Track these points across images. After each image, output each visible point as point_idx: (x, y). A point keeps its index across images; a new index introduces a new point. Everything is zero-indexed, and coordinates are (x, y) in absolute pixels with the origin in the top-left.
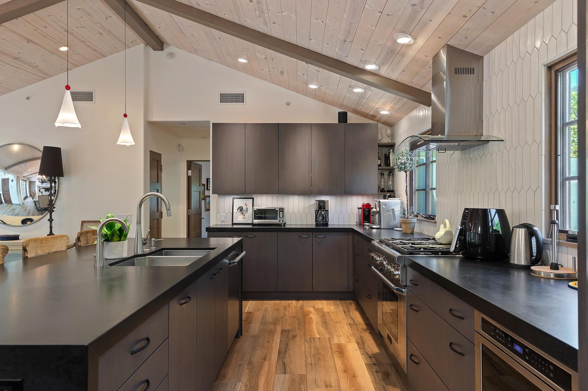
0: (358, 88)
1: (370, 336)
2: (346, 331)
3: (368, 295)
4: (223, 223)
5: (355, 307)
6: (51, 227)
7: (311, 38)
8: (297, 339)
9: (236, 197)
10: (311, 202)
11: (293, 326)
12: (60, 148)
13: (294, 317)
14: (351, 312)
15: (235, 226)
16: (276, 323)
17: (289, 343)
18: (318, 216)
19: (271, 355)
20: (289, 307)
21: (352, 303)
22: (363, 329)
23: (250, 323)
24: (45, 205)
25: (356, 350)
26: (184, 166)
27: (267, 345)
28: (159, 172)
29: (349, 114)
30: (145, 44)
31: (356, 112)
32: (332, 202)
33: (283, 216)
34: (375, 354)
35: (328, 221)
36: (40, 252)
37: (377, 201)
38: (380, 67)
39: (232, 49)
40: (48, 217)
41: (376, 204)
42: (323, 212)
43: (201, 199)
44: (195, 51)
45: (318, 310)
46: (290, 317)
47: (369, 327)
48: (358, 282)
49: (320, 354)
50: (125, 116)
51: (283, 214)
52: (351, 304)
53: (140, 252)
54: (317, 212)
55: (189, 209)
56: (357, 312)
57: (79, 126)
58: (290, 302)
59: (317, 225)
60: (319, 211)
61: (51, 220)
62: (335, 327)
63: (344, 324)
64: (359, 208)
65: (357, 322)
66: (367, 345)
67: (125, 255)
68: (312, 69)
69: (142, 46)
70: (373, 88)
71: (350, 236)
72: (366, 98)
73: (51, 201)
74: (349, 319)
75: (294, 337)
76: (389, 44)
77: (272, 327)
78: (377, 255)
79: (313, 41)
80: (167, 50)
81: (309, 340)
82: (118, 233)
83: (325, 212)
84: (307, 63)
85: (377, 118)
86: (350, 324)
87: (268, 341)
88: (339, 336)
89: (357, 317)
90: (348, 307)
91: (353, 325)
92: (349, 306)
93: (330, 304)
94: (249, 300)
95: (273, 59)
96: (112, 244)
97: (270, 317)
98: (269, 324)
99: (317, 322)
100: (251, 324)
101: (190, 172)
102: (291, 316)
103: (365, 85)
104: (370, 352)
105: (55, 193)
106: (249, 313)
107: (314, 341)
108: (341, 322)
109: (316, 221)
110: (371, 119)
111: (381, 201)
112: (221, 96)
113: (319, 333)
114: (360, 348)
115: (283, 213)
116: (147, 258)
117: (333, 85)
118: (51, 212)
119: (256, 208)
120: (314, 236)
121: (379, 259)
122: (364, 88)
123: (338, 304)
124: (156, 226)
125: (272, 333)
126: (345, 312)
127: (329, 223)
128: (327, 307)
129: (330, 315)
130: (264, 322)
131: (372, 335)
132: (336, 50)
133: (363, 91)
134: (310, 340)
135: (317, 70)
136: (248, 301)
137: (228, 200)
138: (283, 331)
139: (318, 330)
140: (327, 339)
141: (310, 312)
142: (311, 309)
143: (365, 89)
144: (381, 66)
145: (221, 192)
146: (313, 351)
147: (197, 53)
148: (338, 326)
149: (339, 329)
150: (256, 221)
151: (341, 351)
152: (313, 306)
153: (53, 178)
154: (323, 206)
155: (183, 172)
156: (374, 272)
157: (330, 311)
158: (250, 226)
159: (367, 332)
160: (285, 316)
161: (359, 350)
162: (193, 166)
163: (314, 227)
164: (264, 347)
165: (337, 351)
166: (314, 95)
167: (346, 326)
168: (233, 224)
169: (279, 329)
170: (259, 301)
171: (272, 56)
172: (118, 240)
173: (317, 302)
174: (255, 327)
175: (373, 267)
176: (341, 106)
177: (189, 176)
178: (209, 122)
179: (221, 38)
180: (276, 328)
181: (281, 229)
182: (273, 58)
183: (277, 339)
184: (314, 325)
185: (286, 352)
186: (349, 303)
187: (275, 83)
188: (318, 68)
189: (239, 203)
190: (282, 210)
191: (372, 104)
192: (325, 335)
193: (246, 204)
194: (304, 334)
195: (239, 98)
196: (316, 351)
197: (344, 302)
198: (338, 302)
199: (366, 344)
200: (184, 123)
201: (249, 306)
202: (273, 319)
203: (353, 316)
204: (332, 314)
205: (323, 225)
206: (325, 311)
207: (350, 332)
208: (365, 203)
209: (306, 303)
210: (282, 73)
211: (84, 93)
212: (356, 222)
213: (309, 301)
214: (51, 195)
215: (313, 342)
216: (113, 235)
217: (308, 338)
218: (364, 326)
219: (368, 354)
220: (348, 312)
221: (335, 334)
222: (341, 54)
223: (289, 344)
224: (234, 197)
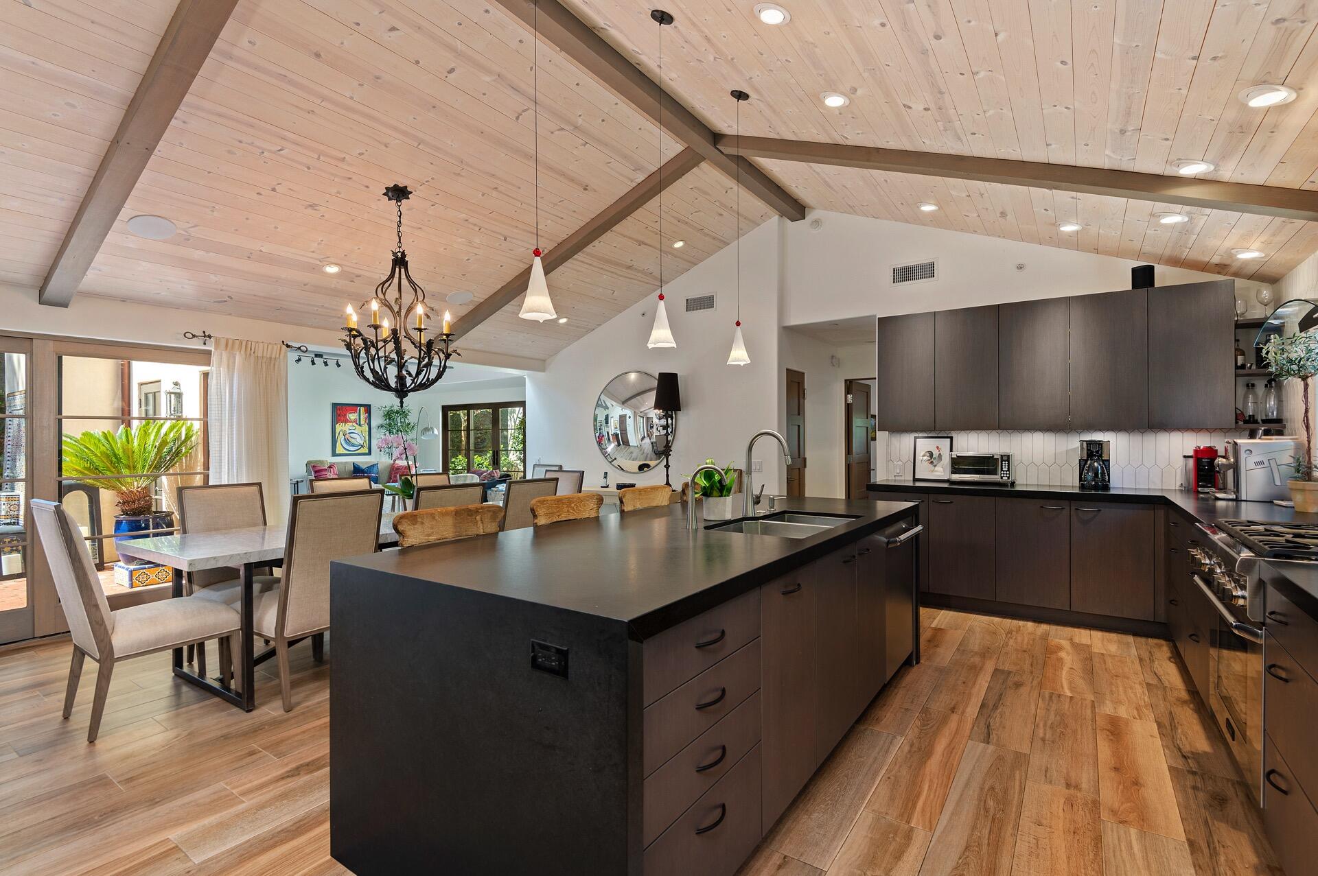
0: (1171, 216)
1: (1195, 716)
2: (1136, 696)
3: (1192, 633)
4: (897, 478)
5: (1169, 655)
6: (668, 476)
7: (1050, 143)
8: (1024, 691)
9: (921, 435)
10: (1073, 444)
11: (1019, 667)
12: (677, 374)
13: (1025, 651)
14: (1156, 663)
15: (918, 484)
16: (986, 654)
17: (1006, 693)
18: (1085, 471)
19: (966, 706)
20: (1017, 633)
21: (1162, 645)
22: (1178, 699)
23: (937, 646)
24: (661, 448)
25: (1151, 736)
26: (842, 388)
27: (961, 688)
28: (801, 400)
29: (1158, 269)
30: (780, 215)
31: (1175, 262)
32: (1118, 445)
33: (1009, 468)
34: (1199, 754)
35: (1109, 481)
36: (639, 506)
37: (1229, 443)
38: (1217, 166)
39: (908, 194)
40: (664, 463)
41: (1229, 449)
42: (1096, 464)
43: (869, 439)
44: (851, 209)
45: (1077, 647)
46: (1016, 650)
47: (1195, 699)
48: (1176, 605)
49: (1066, 726)
50: (738, 324)
51: (1009, 466)
52: (1160, 646)
53: (750, 515)
54: (1083, 463)
55: (848, 454)
56: (1172, 664)
57: (674, 345)
58: (1021, 623)
59: (1082, 487)
60: (1086, 461)
61: (667, 466)
62: (1111, 684)
63: (1135, 683)
64: (1185, 457)
65: (1166, 684)
66: (1182, 732)
67: (728, 516)
68: (1063, 197)
69: (776, 218)
70: (1208, 211)
71: (1161, 513)
72: (1197, 230)
73: (668, 442)
74: (1147, 674)
75: (1018, 685)
76: (1231, 114)
77: (977, 659)
78: (1207, 553)
79: (1053, 146)
80: (810, 217)
81: (1047, 696)
82: (718, 485)
83: (1101, 463)
84: (1050, 188)
85: (1232, 270)
86: (1148, 684)
87: (964, 683)
88: (1117, 703)
89: (1168, 674)
90: (1150, 652)
91: (1156, 686)
92: (1155, 650)
93: (1109, 641)
94: (942, 609)
95: (982, 195)
96: (711, 499)
97: (975, 644)
98: (972, 654)
99: (1071, 668)
100: (938, 649)
101: (850, 397)
102: (1018, 648)
103: (1188, 208)
104: (1188, 746)
105: (671, 432)
106: (938, 630)
107: (1059, 701)
108: (1128, 678)
109: (1081, 480)
110: (1219, 273)
111: (1239, 441)
112: (894, 273)
113: (1072, 689)
114: (1164, 735)
115: (1009, 464)
116: (759, 524)
117: (1112, 219)
118: (667, 456)
119: (954, 454)
120: (1073, 508)
121: (1208, 562)
122: (1187, 212)
123: (1128, 644)
124: (798, 478)
125: (975, 670)
126: (1141, 660)
127: (1112, 485)
128: (1100, 645)
129: (1104, 661)
130: (962, 648)
131: (1199, 716)
132: (1108, 152)
133: (1186, 219)
134: (1051, 697)
135: (1073, 198)
136: (938, 609)
137: (906, 441)
138: (996, 671)
139: (1070, 683)
140: (1088, 703)
141: (1060, 648)
142: (1065, 644)
143: (1188, 214)
144: (1220, 163)
145: (897, 428)
146: (1052, 717)
147: (855, 212)
148: (1120, 683)
149: (1121, 689)
150: (956, 477)
151: (1116, 730)
152: (1069, 638)
153: (670, 413)
154: (1097, 452)
155: (838, 398)
156: (1197, 586)
157: (1105, 652)
158: (946, 485)
159: (1189, 707)
160: (1007, 646)
161: (1161, 738)
162: (854, 387)
163: (1077, 491)
164: (956, 690)
165: (1106, 729)
166: (1073, 243)
167: (1137, 686)
168: (915, 480)
169: (990, 666)
170: (961, 613)
171: (979, 189)
172: (717, 495)
173: (1080, 633)
174: (945, 655)
175: (1196, 578)
176: (1139, 255)
177: (848, 404)
178: (875, 316)
179: (888, 181)
180: (984, 664)
181: (1008, 492)
182: (982, 192)
183: (983, 682)
184: (1064, 672)
185: (995, 707)
186: (1156, 644)
187: (993, 235)
188: (1074, 194)
189: (925, 445)
190: (1007, 458)
191: (1213, 243)
192: (1086, 695)
193: (938, 447)
194: (1041, 685)
195: (925, 271)
196: (1058, 718)
197: (1143, 640)
198: (1130, 639)
199: (1180, 731)
200: (835, 324)
201: (939, 618)
202: (981, 647)
203: (1160, 672)
204: (1109, 660)
205: (1096, 487)
206: (1095, 650)
207: (1146, 699)
208: (1202, 447)
209: (1056, 630)
210: (1003, 214)
211: (702, 299)
212: (1179, 484)
213: (1062, 628)
214: (667, 434)
215: (1055, 702)
216: (712, 487)
217: (1047, 693)
218: (1184, 695)
219: (1180, 749)
220: (1148, 661)
221: (1108, 696)
222: (1119, 158)
223: (1005, 695)
224: (916, 435)
